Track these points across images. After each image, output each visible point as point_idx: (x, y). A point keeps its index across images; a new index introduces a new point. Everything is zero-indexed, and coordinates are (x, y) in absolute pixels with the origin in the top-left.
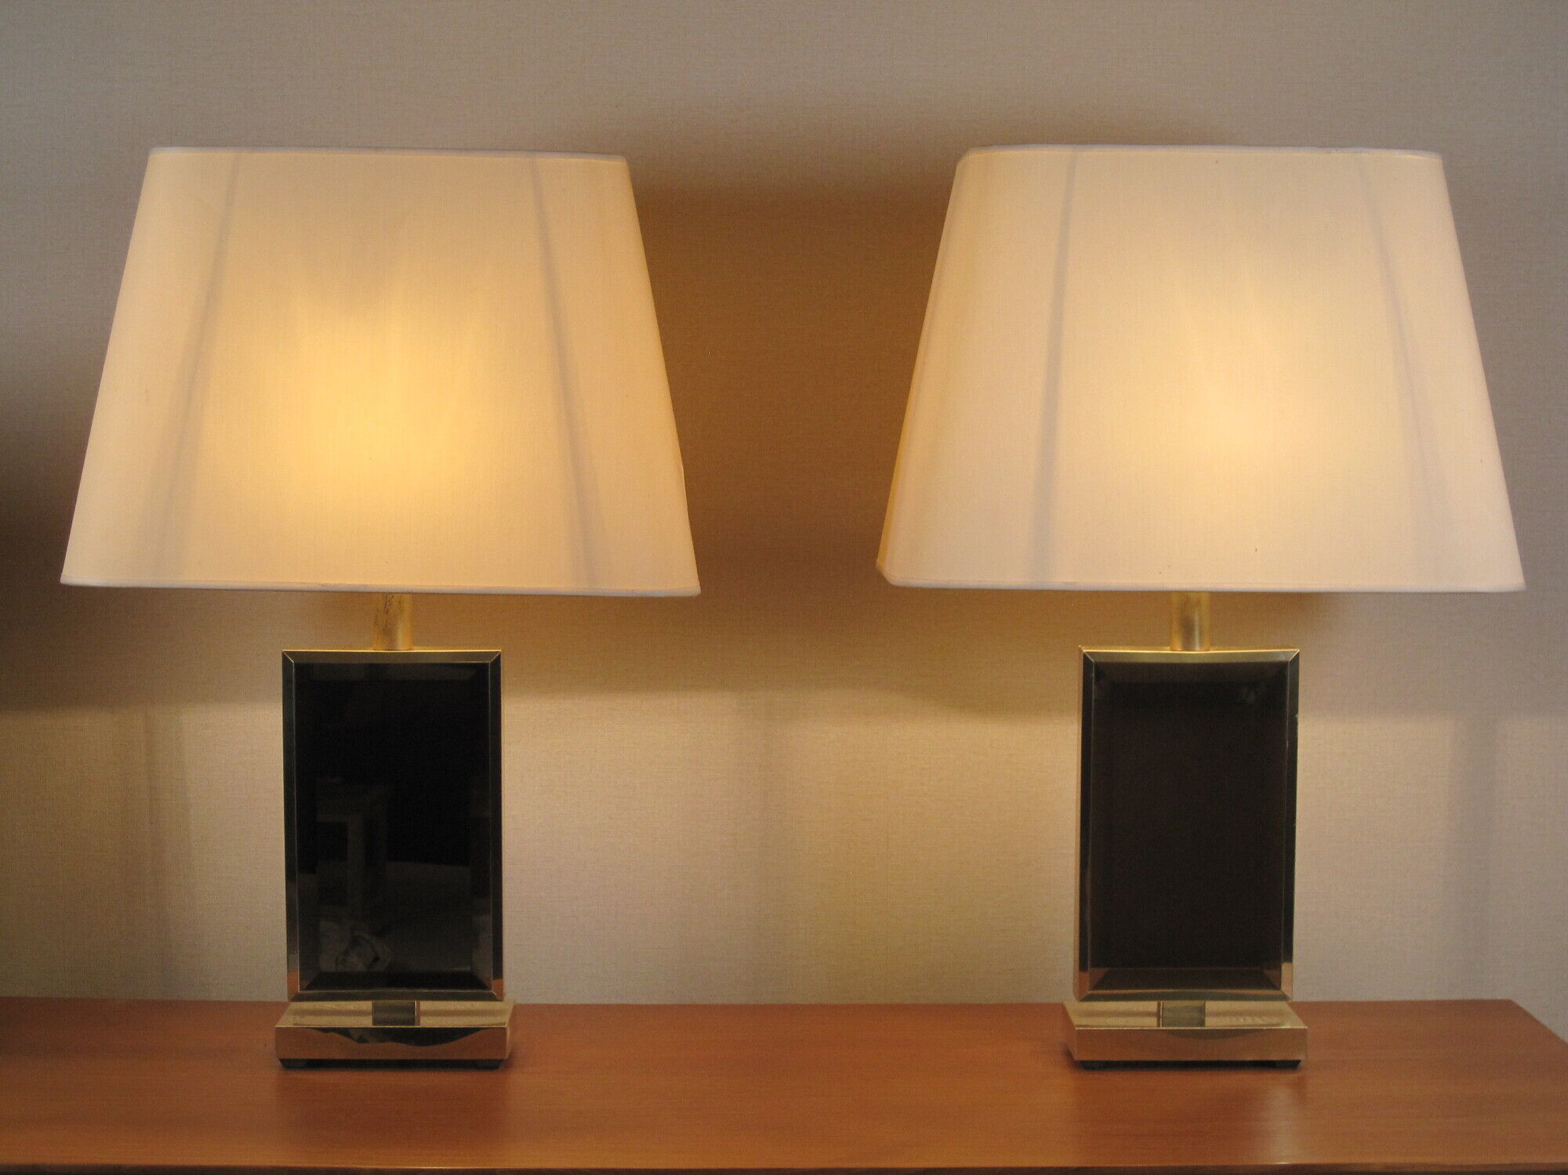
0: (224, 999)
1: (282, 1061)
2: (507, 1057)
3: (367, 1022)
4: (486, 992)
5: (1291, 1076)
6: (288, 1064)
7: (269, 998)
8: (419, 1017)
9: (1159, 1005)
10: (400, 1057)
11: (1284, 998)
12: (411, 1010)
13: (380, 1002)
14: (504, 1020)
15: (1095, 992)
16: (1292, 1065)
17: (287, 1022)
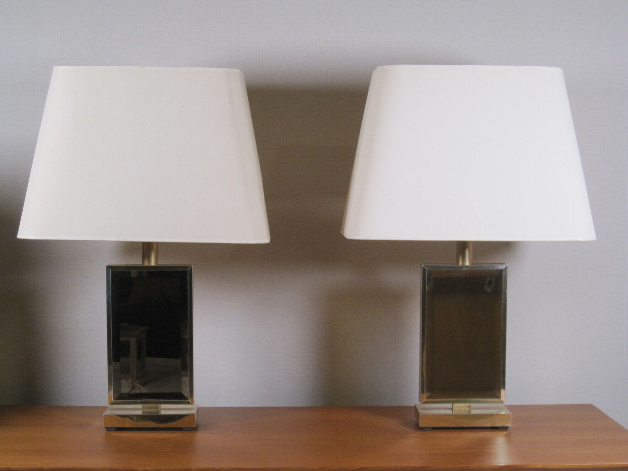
0: (82, 406)
1: (106, 428)
2: (195, 426)
3: (140, 413)
4: (187, 401)
5: (505, 433)
6: (108, 429)
7: (101, 405)
8: (160, 411)
9: (453, 405)
10: (152, 426)
11: (502, 402)
12: (157, 408)
13: (145, 405)
14: (194, 412)
15: (428, 400)
16: (505, 428)
17: (108, 413)
